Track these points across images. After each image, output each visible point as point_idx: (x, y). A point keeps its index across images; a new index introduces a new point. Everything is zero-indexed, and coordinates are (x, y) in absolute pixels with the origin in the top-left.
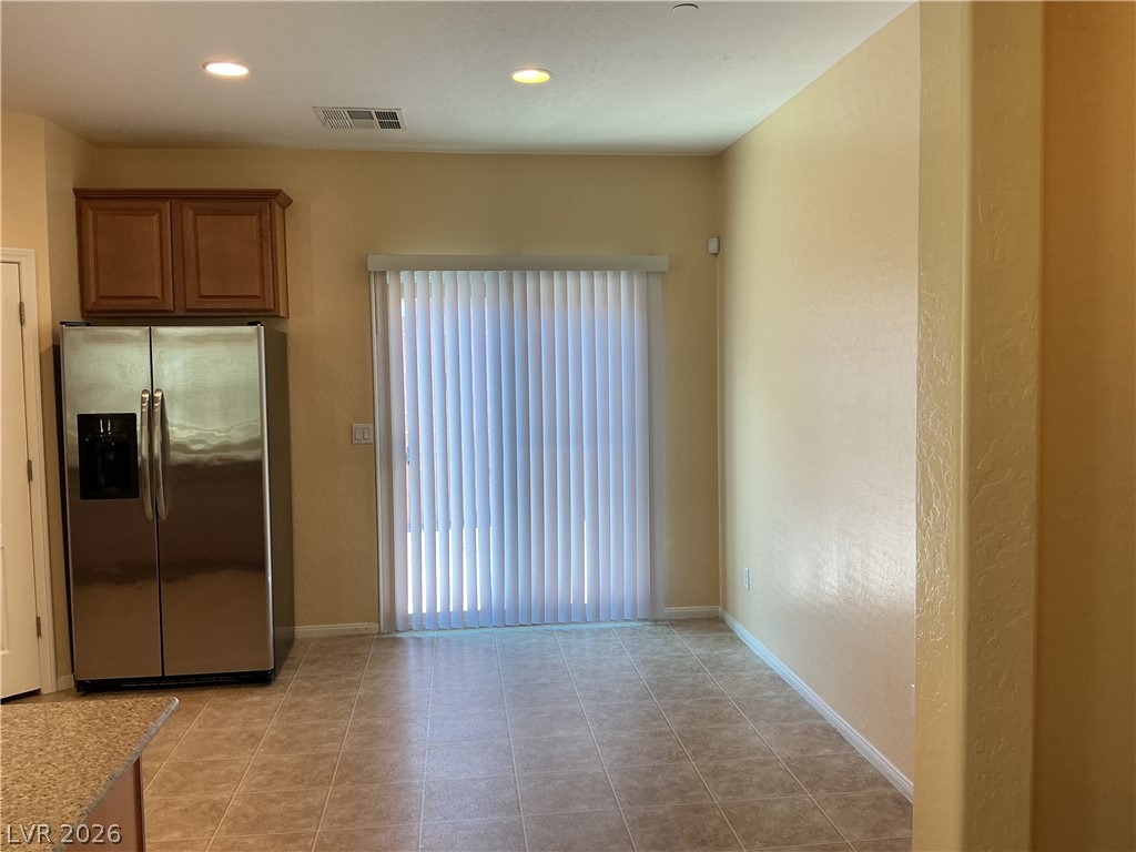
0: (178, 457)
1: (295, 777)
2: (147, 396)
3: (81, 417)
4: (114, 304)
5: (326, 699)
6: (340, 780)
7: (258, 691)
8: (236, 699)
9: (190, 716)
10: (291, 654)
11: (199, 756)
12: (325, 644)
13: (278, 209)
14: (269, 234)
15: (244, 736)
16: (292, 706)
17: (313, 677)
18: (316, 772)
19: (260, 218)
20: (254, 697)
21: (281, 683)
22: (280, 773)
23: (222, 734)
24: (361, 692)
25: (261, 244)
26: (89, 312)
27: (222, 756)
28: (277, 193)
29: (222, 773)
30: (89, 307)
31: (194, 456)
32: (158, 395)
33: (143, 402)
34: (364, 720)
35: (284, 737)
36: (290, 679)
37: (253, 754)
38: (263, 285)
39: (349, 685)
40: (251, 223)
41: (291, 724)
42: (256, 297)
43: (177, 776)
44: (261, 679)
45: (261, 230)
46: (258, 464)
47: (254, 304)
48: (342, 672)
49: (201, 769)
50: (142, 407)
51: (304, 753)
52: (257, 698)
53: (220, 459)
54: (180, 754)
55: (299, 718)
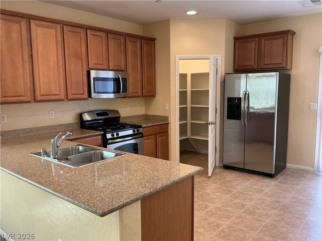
0: (251, 110)
1: (268, 205)
2: (244, 93)
3: (228, 98)
4: (241, 68)
5: (287, 186)
6: (280, 210)
7: (269, 179)
8: (262, 179)
9: (248, 180)
10: (283, 171)
11: (245, 191)
12: (295, 171)
13: (290, 36)
14: (286, 44)
15: (259, 190)
16: (276, 186)
17: (286, 179)
18: (274, 205)
19: (284, 39)
20: (267, 180)
21: (276, 178)
22: (264, 202)
23: (254, 187)
24: (299, 187)
25: (283, 47)
26: (235, 70)
27: (251, 193)
28: (289, 31)
29: (249, 197)
30: (235, 69)
31: (255, 110)
32: (247, 92)
33: (243, 94)
34: (296, 195)
35: (270, 193)
36: (280, 178)
37: (259, 195)
38: (283, 60)
39: (296, 184)
40: (280, 41)
41: (274, 190)
42: (281, 63)
43: (237, 194)
44: (270, 176)
45: (283, 43)
46: (274, 114)
47: (280, 66)
48: (296, 180)
49: (244, 195)
50: (243, 96)
51: (273, 199)
52: (267, 181)
53: (262, 111)
54: (241, 189)
55: (277, 189)
